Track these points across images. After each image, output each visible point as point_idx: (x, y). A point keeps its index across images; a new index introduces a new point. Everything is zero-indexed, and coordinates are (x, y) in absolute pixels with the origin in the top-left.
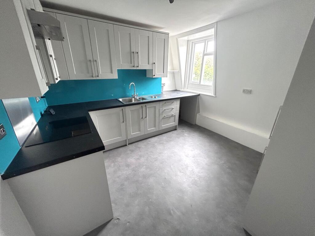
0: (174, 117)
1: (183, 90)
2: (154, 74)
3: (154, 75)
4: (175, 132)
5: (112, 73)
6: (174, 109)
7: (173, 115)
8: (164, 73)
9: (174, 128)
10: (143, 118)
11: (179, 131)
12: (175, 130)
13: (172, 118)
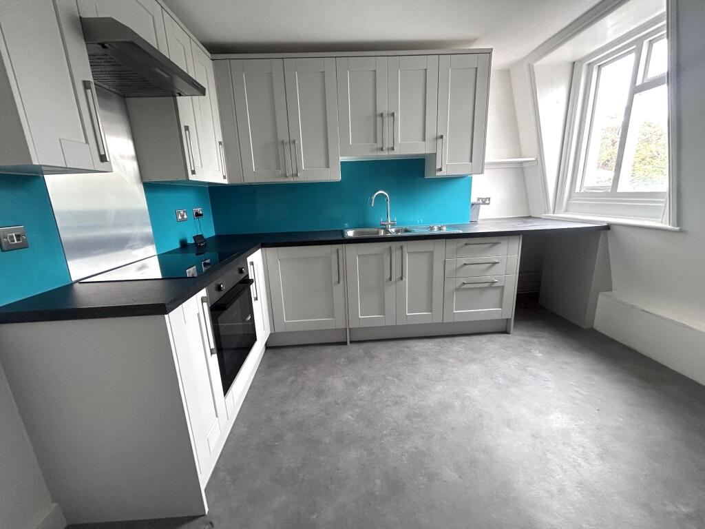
0: (498, 292)
1: (551, 214)
2: (438, 166)
3: (441, 170)
4: (503, 338)
5: (328, 167)
6: (497, 265)
7: (495, 285)
8: (471, 161)
9: (501, 327)
10: (393, 279)
11: (516, 337)
12: (506, 332)
13: (493, 295)
